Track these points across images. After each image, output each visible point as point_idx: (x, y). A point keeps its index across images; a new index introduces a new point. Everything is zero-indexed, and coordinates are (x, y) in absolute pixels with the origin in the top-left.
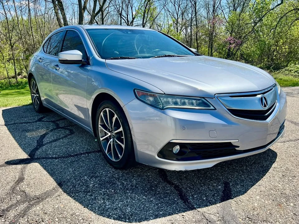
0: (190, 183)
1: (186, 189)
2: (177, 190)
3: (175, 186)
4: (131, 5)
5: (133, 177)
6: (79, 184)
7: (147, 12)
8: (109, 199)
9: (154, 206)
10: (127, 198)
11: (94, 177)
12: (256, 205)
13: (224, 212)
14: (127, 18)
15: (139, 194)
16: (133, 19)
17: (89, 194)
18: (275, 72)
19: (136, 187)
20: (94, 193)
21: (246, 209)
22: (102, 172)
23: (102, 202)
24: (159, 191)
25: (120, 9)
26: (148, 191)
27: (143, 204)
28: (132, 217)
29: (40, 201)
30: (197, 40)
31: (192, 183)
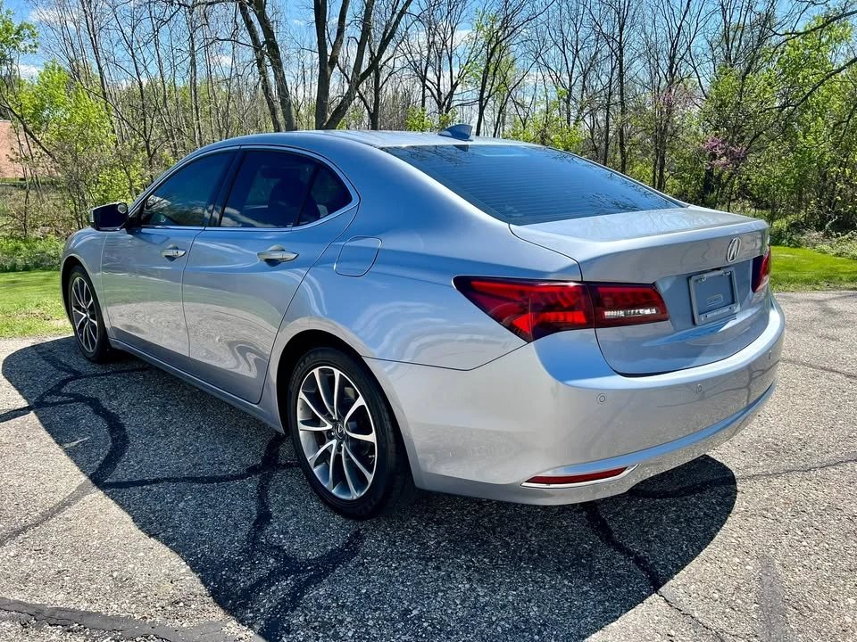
0: (672, 552)
1: (665, 567)
2: (643, 569)
3: (636, 557)
4: (449, 50)
5: (529, 528)
6: (403, 538)
7: (492, 71)
8: (481, 580)
9: (594, 605)
10: (525, 582)
11: (434, 522)
12: (848, 619)
13: (770, 635)
14: (439, 85)
15: (551, 573)
16: (454, 87)
17: (431, 564)
18: (838, 236)
19: (539, 554)
20: (442, 562)
21: (825, 629)
22: (449, 510)
23: (467, 586)
24: (599, 569)
25: (421, 64)
26: (572, 565)
27: (567, 600)
28: (545, 630)
29: (322, 574)
30: (622, 145)
31: (677, 554)
